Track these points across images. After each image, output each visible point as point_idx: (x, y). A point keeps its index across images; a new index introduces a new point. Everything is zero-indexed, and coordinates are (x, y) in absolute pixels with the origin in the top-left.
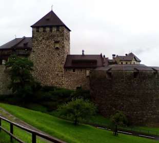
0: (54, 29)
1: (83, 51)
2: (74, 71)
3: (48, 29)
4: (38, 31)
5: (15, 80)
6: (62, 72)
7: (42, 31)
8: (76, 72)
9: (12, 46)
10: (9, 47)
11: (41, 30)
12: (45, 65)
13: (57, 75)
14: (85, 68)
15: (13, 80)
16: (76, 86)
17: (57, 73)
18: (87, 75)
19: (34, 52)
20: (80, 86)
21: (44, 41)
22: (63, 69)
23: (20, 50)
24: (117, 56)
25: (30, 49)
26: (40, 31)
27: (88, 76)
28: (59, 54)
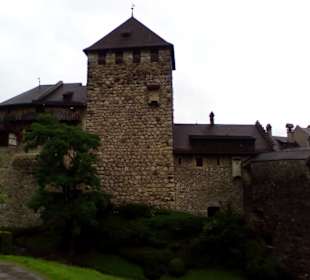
0: (145, 57)
1: (212, 115)
2: (200, 164)
3: (128, 57)
4: (102, 62)
5: (47, 186)
6: (168, 166)
7: (114, 61)
8: (205, 167)
9: (36, 98)
10: (29, 101)
11: (110, 59)
12: (123, 148)
13: (155, 173)
14: (229, 156)
15: (43, 187)
16: (208, 205)
17: (153, 168)
18: (234, 175)
19: (91, 113)
20: (216, 204)
21: (117, 87)
22: (172, 159)
23: (55, 109)
24: (298, 127)
25: (81, 107)
26: (108, 61)
27: (237, 178)
28: (158, 120)
